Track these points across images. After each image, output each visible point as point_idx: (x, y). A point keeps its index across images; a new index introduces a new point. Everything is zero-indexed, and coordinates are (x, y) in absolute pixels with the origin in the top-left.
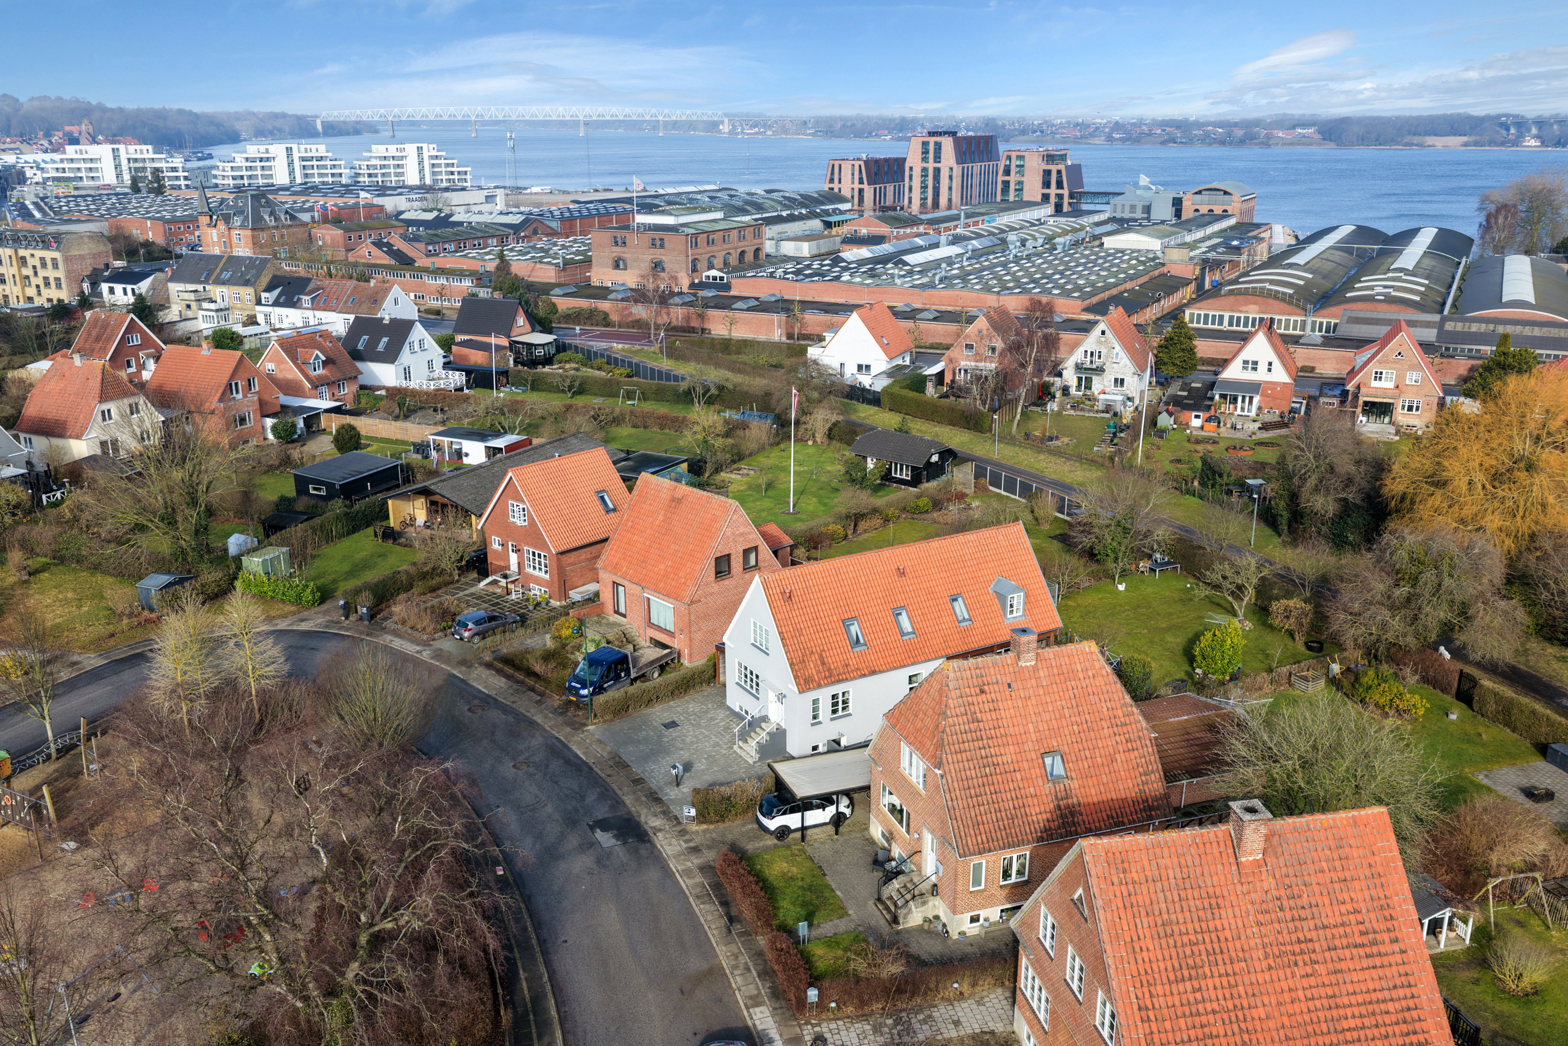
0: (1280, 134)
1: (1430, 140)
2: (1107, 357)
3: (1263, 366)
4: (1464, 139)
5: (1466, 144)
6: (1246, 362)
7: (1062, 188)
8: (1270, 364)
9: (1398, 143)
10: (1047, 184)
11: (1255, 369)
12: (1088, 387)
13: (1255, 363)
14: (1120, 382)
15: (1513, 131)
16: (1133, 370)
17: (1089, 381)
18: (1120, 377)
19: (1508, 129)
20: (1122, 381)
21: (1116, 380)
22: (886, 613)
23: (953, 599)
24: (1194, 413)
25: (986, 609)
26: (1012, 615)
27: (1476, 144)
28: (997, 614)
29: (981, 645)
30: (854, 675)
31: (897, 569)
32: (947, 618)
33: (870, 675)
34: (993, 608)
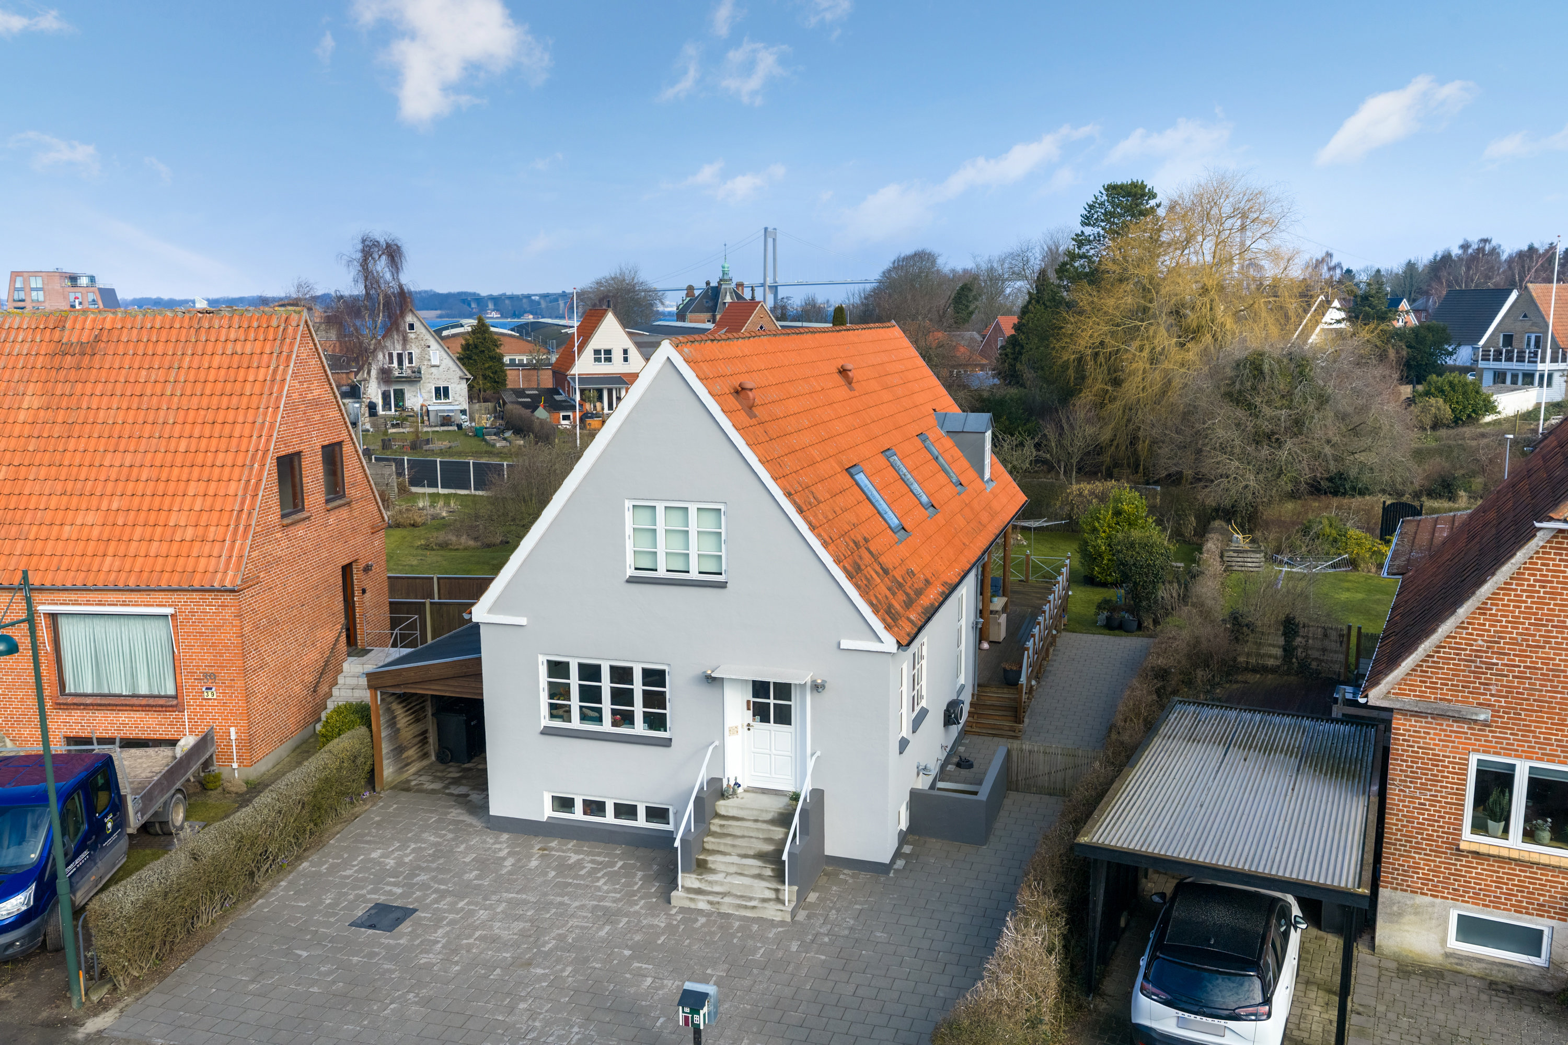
2: (422, 359)
3: (617, 356)
4: (439, 312)
5: (440, 317)
6: (597, 352)
8: (625, 352)
11: (609, 360)
12: (400, 405)
13: (608, 352)
14: (442, 392)
15: (473, 305)
16: (460, 373)
17: (400, 395)
18: (442, 385)
19: (469, 305)
20: (446, 389)
21: (437, 390)
22: (881, 461)
23: (924, 441)
24: (562, 414)
25: (960, 465)
26: (987, 475)
27: (448, 316)
28: (972, 474)
29: (994, 528)
30: (932, 595)
31: (843, 372)
32: (942, 477)
33: (946, 597)
34: (964, 463)
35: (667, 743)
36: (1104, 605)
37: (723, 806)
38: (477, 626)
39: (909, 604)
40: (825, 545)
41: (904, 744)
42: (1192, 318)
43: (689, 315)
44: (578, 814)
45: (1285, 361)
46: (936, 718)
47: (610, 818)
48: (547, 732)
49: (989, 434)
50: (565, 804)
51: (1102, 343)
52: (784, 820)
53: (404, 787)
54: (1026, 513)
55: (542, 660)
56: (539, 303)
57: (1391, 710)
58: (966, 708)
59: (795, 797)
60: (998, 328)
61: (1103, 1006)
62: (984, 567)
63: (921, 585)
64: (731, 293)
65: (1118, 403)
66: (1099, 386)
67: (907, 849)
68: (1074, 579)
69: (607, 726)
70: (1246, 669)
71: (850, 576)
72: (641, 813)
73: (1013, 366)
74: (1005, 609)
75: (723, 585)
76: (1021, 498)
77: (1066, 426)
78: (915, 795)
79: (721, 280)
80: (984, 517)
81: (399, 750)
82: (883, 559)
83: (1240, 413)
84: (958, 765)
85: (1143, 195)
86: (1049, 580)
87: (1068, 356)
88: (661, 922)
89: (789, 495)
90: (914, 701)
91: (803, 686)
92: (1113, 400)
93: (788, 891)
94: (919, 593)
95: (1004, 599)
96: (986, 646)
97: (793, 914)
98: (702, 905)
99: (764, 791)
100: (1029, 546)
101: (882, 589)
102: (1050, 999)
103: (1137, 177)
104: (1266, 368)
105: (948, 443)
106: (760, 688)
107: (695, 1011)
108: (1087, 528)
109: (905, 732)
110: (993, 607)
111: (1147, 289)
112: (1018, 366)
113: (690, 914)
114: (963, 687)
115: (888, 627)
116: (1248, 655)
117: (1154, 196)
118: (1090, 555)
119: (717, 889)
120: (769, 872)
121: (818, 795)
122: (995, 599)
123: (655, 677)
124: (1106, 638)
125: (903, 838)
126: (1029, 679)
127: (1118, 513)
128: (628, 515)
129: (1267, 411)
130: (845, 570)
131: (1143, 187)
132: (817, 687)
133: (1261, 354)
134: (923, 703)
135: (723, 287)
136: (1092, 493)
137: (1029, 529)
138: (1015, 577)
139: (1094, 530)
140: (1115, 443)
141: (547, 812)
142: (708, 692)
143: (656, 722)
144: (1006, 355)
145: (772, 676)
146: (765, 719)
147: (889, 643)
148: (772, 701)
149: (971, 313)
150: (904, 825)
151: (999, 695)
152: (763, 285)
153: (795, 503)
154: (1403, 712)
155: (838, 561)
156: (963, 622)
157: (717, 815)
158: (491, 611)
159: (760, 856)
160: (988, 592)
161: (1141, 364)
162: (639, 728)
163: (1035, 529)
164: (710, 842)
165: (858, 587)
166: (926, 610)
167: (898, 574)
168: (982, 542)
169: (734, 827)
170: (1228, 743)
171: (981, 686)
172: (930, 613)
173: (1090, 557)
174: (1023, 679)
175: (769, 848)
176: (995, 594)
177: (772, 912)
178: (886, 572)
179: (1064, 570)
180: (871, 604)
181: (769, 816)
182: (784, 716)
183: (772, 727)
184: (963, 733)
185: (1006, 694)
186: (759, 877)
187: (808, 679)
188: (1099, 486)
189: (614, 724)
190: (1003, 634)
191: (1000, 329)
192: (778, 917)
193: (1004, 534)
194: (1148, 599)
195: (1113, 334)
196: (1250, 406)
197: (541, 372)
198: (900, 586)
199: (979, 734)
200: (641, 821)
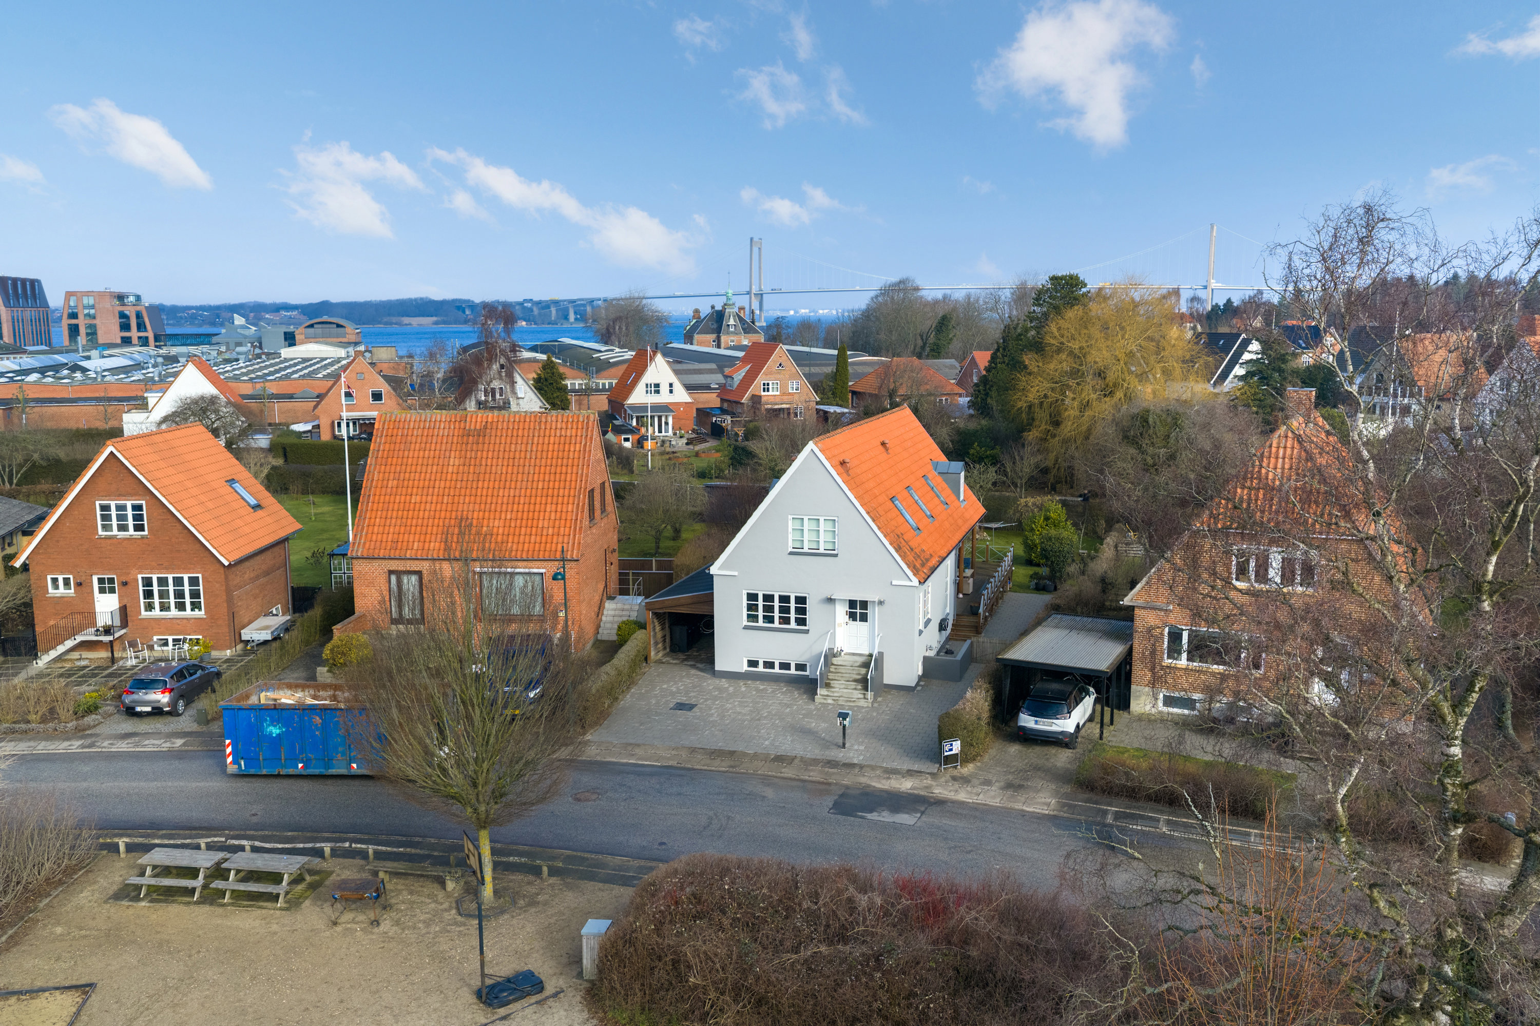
0: (267, 316)
1: (406, 320)
2: (510, 392)
3: (664, 389)
4: (434, 319)
5: (436, 323)
6: (648, 386)
7: (146, 330)
8: (671, 385)
9: (380, 323)
10: (125, 327)
11: (658, 392)
13: (657, 385)
15: (468, 312)
19: (464, 312)
22: (905, 493)
23: (926, 480)
24: (623, 437)
25: (946, 492)
26: (962, 498)
27: (444, 323)
28: (953, 497)
29: (965, 528)
30: (934, 561)
31: (883, 444)
32: (936, 500)
33: (941, 563)
34: (948, 491)
35: (807, 632)
36: (1034, 576)
37: (835, 661)
38: (712, 576)
39: (923, 565)
40: (885, 536)
41: (921, 632)
42: (1111, 377)
43: (696, 337)
44: (761, 668)
45: (1164, 416)
46: (935, 625)
47: (777, 670)
48: (746, 628)
49: (963, 474)
50: (753, 663)
51: (1046, 396)
52: (866, 665)
53: (660, 662)
54: (986, 519)
55: (745, 592)
56: (531, 310)
57: (1134, 607)
58: (950, 623)
59: (871, 655)
60: (973, 362)
61: (1009, 729)
62: (960, 549)
63: (928, 556)
64: (734, 316)
65: (1057, 439)
66: (1043, 427)
67: (922, 683)
68: (1016, 560)
69: (776, 624)
70: (1110, 609)
71: (897, 551)
72: (793, 667)
73: (984, 400)
74: (972, 576)
75: (836, 555)
76: (983, 511)
77: (1017, 457)
78: (926, 659)
79: (725, 305)
80: (960, 522)
81: (656, 643)
82: (910, 543)
83: (1132, 451)
84: (946, 653)
85: (1077, 285)
86: (1000, 559)
87: (1021, 404)
88: (812, 707)
89: (868, 513)
90: (926, 613)
91: (874, 602)
92: (1054, 436)
93: (870, 695)
94: (927, 560)
95: (972, 571)
96: (961, 596)
97: (873, 703)
98: (830, 701)
99: (854, 654)
100: (991, 540)
101: (911, 558)
102: (985, 715)
103: (1074, 272)
104: (1151, 420)
105: (939, 479)
106: (852, 604)
107: (844, 719)
108: (1028, 528)
109: (921, 627)
110: (965, 575)
111: (1078, 357)
112: (989, 400)
113: (825, 705)
114: (948, 614)
115: (915, 575)
116: (1111, 601)
117: (1085, 285)
118: (1029, 546)
119: (836, 694)
120: (859, 687)
121: (881, 654)
122: (967, 570)
123: (801, 600)
124: (1034, 595)
125: (920, 678)
126: (984, 612)
127: (1047, 519)
128: (790, 522)
129: (1151, 450)
130: (894, 548)
131: (1077, 278)
132: (881, 603)
133: (1148, 411)
134: (929, 616)
135: (727, 310)
136: (1034, 504)
137: (991, 529)
138: (979, 559)
139: (1032, 530)
140: (1057, 466)
141: (745, 668)
142: (828, 607)
143: (801, 622)
144: (979, 391)
145: (858, 597)
146: (855, 619)
147: (915, 581)
148: (858, 611)
149: (951, 339)
150: (920, 672)
151: (968, 620)
152: (749, 293)
153: (871, 517)
154: (1139, 607)
155: (891, 544)
156: (948, 579)
157: (833, 664)
158: (719, 569)
159: (856, 681)
160: (962, 566)
161: (1073, 413)
162: (793, 625)
163: (996, 529)
164: (831, 676)
165: (900, 556)
166: (931, 568)
167: (917, 551)
168: (959, 536)
169: (842, 670)
170: (1071, 628)
171: (958, 615)
172: (933, 570)
173: (1030, 547)
174: (981, 611)
175: (859, 677)
176: (966, 567)
177: (862, 703)
178: (912, 550)
179: (1009, 554)
180: (907, 564)
181: (858, 664)
182: (864, 618)
183: (858, 624)
184: (948, 639)
185: (972, 619)
186: (855, 689)
187: (876, 600)
188: (1039, 500)
189: (780, 623)
190: (971, 590)
191: (975, 363)
192: (865, 705)
193: (972, 530)
194: (1060, 571)
195: (1053, 389)
196: (1139, 448)
197: (591, 397)
198: (919, 556)
199: (957, 640)
200: (793, 671)
